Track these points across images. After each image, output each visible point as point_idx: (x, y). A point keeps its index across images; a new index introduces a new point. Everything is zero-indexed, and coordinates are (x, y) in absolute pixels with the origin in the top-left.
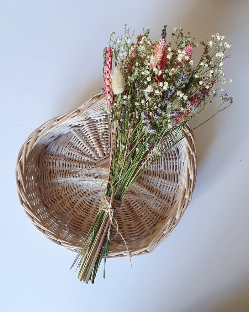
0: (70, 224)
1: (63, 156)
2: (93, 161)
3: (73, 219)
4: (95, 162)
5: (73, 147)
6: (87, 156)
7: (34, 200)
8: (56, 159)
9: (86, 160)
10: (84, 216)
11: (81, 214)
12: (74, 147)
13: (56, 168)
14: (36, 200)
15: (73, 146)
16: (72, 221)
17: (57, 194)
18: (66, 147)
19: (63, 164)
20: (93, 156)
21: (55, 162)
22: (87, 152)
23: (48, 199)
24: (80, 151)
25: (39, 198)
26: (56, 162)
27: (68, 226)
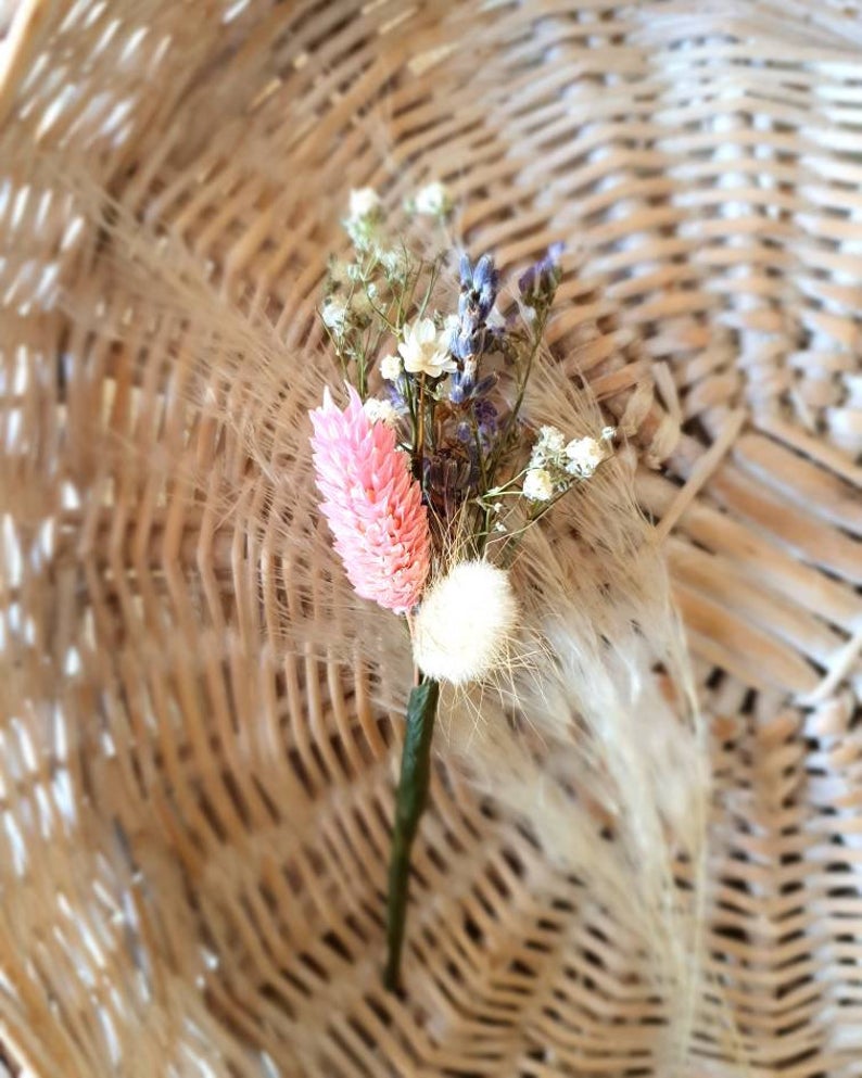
0: (103, 528)
1: (642, 88)
2: (762, 386)
3: (157, 530)
4: (766, 419)
5: (782, 128)
6: (775, 304)
7: (86, 85)
8: (581, 41)
9: (729, 319)
10: (245, 604)
11: (243, 570)
12: (784, 143)
13: (499, 92)
14: (97, 104)
15: (792, 116)
16: (131, 527)
17: (278, 258)
18: (747, 62)
19: (572, 134)
20: (799, 359)
21: (547, 48)
22: (810, 287)
23: (183, 199)
24: (785, 215)
25: (132, 115)
26: (555, 55)
27: (74, 519)
